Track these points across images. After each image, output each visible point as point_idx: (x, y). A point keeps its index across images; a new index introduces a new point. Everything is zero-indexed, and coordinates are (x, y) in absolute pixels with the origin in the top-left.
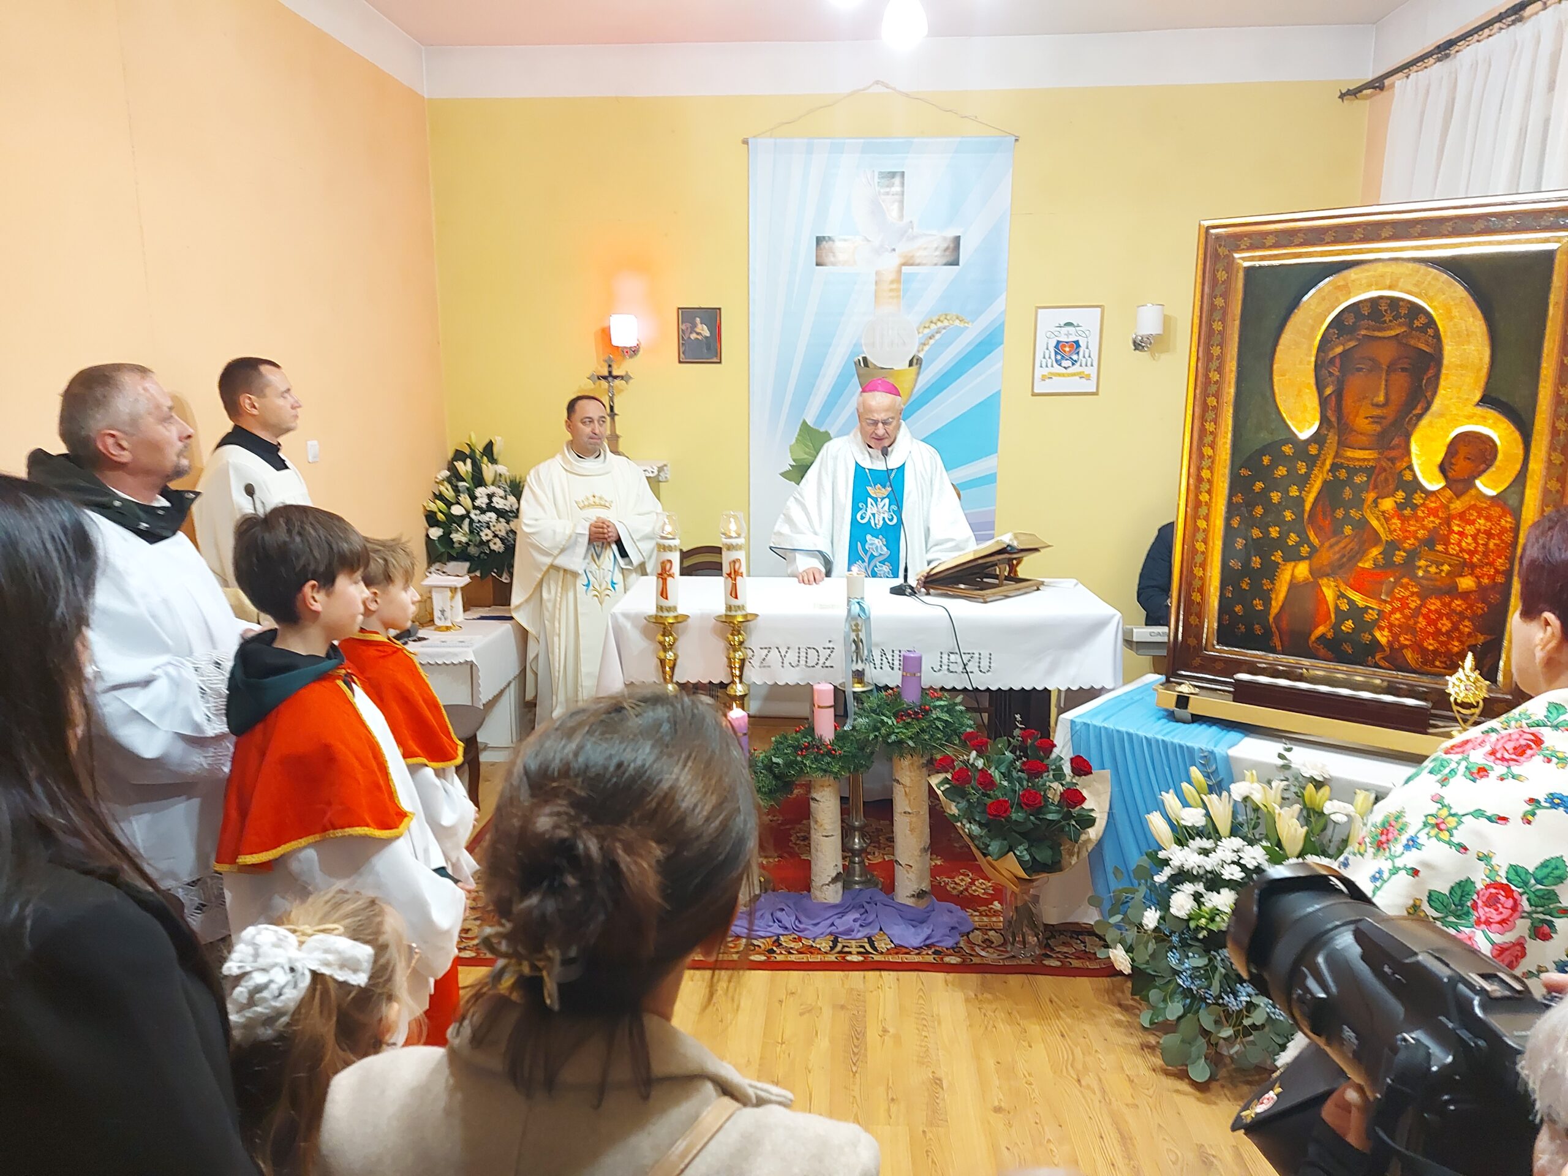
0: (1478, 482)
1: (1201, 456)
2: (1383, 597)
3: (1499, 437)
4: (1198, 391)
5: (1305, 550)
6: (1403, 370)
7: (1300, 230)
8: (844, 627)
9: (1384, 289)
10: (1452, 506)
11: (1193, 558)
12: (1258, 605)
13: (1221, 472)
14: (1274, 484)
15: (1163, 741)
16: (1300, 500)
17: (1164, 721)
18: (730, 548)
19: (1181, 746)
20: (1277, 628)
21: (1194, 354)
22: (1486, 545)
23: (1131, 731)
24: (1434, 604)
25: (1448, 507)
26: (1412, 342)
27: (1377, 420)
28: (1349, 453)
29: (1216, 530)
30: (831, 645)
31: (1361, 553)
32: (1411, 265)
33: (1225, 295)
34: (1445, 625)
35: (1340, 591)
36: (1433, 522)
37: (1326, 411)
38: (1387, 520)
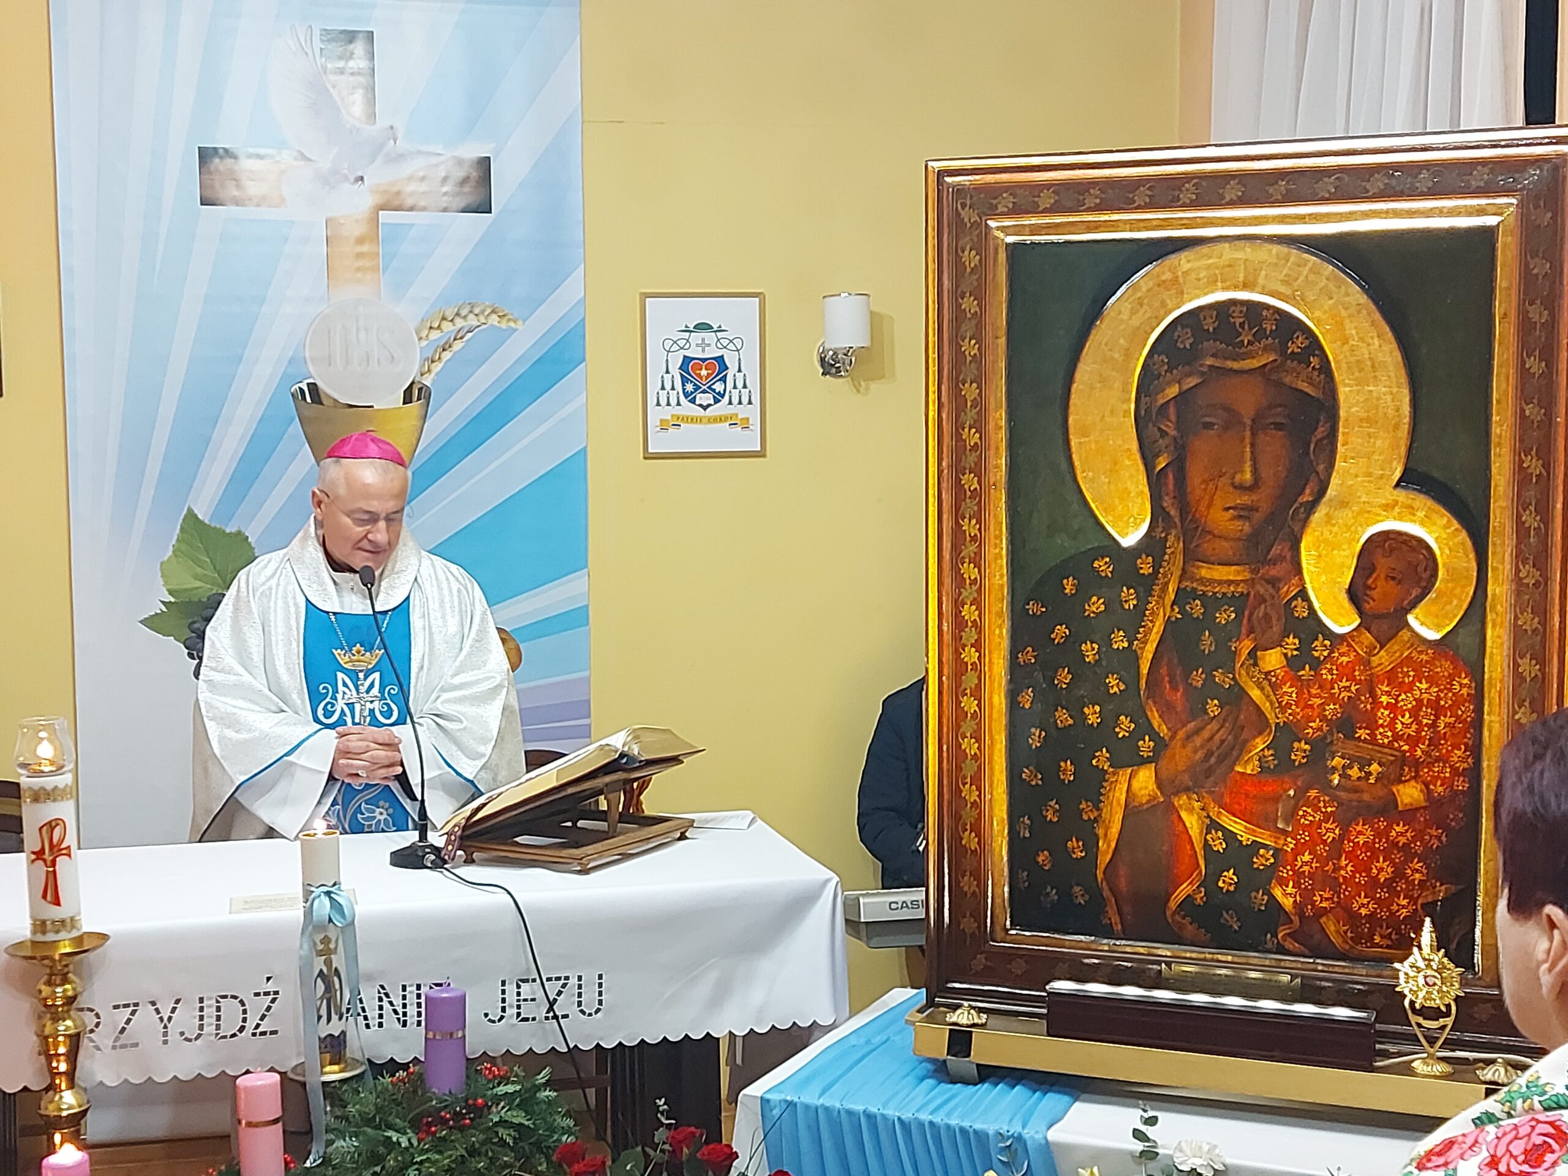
0: (1411, 618)
1: (959, 580)
2: (1280, 826)
3: (1436, 539)
4: (944, 464)
5: (1146, 745)
6: (1278, 426)
7: (1093, 183)
8: (296, 946)
9: (1236, 288)
10: (1375, 660)
11: (959, 769)
12: (1076, 848)
13: (994, 609)
14: (1083, 629)
15: (931, 1123)
16: (1131, 657)
17: (931, 1082)
18: (38, 796)
19: (963, 1130)
20: (1111, 889)
21: (933, 397)
22: (1434, 725)
23: (873, 1110)
24: (1363, 834)
25: (1369, 662)
26: (1287, 380)
27: (1244, 513)
28: (1205, 572)
29: (995, 715)
30: (270, 987)
31: (1237, 748)
32: (1276, 248)
33: (979, 295)
34: (1383, 869)
35: (1208, 816)
36: (1347, 689)
37: (1161, 498)
38: (1274, 687)
